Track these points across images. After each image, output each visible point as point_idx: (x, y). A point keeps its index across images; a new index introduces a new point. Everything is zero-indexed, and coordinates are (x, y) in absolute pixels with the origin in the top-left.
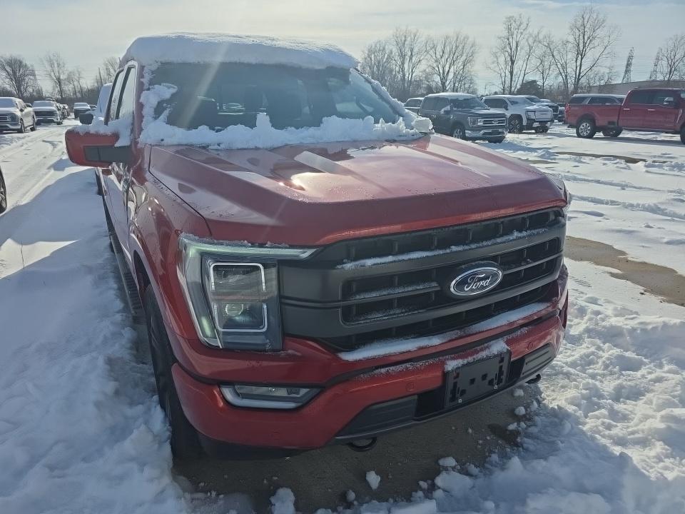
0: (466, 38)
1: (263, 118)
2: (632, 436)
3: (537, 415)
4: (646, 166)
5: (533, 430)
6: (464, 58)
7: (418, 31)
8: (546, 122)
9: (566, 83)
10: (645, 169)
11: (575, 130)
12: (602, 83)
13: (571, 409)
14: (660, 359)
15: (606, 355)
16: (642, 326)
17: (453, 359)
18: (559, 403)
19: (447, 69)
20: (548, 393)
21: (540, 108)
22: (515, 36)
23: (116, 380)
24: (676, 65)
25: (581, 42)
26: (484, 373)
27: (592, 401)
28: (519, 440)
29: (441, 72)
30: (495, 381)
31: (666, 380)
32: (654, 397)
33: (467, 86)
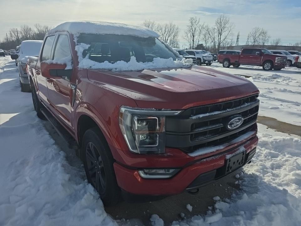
0: (174, 25)
1: (133, 58)
2: (283, 183)
3: (245, 177)
4: (253, 79)
5: (244, 183)
6: (174, 34)
7: (154, 22)
8: (211, 61)
9: (215, 45)
10: (253, 80)
11: (222, 65)
12: (229, 45)
13: (258, 174)
14: (284, 153)
15: (264, 152)
16: (275, 141)
17: (228, 154)
18: (252, 172)
19: (167, 38)
20: (246, 168)
21: (207, 55)
22: (194, 26)
23: (68, 173)
24: (256, 39)
25: (220, 29)
26: (237, 160)
27: (264, 170)
28: (241, 187)
29: (165, 39)
30: (241, 163)
31: (289, 160)
32: (286, 167)
33: (175, 45)
